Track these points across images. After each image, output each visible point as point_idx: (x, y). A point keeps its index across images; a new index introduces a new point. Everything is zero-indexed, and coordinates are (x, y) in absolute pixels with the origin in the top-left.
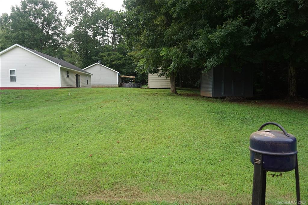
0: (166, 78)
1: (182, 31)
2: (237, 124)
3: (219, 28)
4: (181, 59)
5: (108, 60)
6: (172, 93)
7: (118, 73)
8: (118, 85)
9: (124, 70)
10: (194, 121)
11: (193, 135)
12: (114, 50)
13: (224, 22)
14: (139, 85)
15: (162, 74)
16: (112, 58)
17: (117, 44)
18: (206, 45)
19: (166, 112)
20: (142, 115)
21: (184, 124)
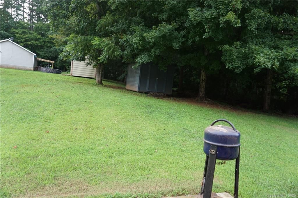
0: (93, 68)
1: (117, 24)
2: (164, 118)
3: (155, 29)
4: (114, 51)
5: (22, 39)
6: (97, 83)
7: (34, 56)
8: (34, 68)
9: (41, 53)
10: (125, 113)
11: (127, 126)
12: (30, 29)
13: (159, 24)
14: (58, 72)
15: (89, 64)
16: (27, 37)
17: (34, 22)
18: (140, 43)
19: (96, 102)
20: (71, 103)
21: (116, 115)
